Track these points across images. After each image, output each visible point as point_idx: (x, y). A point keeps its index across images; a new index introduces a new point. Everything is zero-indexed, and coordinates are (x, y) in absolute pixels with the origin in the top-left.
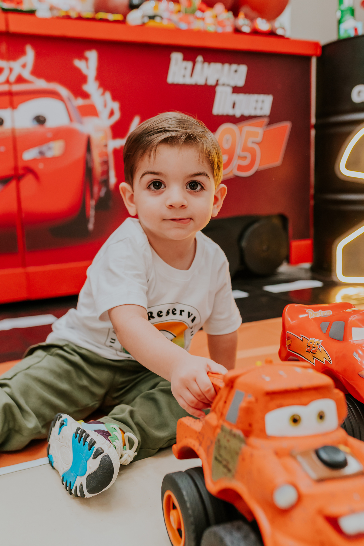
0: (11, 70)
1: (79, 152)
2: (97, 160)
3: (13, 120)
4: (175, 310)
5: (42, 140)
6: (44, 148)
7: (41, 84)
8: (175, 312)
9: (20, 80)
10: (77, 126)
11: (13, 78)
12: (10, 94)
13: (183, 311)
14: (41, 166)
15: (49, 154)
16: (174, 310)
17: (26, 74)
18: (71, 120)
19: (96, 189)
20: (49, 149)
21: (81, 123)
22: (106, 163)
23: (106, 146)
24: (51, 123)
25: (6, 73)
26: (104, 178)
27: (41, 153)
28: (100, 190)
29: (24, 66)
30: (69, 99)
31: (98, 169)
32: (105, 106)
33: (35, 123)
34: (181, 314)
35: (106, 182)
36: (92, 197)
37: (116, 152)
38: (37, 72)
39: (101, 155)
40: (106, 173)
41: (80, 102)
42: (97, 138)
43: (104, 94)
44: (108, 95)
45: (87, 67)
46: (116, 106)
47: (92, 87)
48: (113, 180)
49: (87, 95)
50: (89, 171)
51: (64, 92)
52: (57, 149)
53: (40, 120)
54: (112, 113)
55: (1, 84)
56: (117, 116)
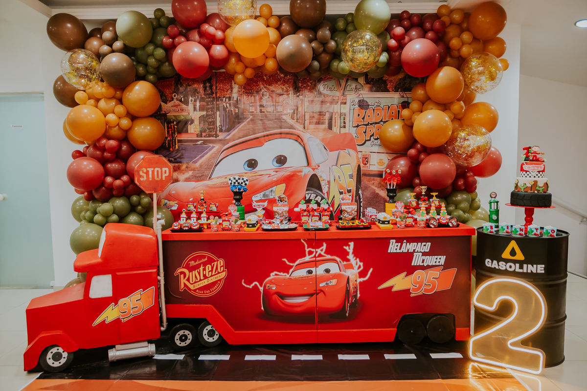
0: (316, 252)
1: (344, 283)
2: (352, 286)
3: (316, 272)
5: (329, 279)
6: (328, 282)
7: (329, 257)
9: (320, 255)
10: (343, 273)
11: (317, 255)
12: (315, 261)
14: (326, 289)
15: (330, 285)
17: (322, 253)
18: (340, 271)
20: (330, 282)
21: (345, 272)
22: (356, 288)
23: (356, 281)
24: (332, 272)
25: (315, 253)
26: (355, 294)
27: (327, 284)
28: (352, 299)
29: (322, 250)
30: (340, 262)
31: (352, 290)
32: (357, 264)
33: (325, 272)
35: (356, 296)
36: (348, 302)
37: (360, 283)
38: (327, 252)
39: (353, 285)
40: (356, 292)
41: (345, 263)
42: (352, 278)
43: (356, 259)
44: (358, 259)
45: (349, 249)
46: (362, 264)
47: (351, 257)
48: (359, 295)
49: (348, 260)
50: (348, 291)
51: (338, 259)
52: (334, 282)
53: (327, 271)
54: (360, 267)
55: (312, 258)
56: (362, 268)
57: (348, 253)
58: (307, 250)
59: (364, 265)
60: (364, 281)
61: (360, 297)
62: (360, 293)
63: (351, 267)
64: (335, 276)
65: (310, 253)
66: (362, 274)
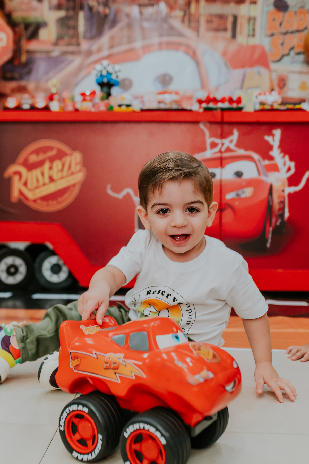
0: (223, 144)
1: (264, 195)
2: (276, 200)
3: (221, 175)
4: (165, 292)
5: (240, 187)
6: (240, 192)
7: (242, 152)
8: (163, 294)
9: (228, 150)
10: (263, 178)
11: (223, 149)
12: (221, 158)
13: (171, 295)
14: (237, 203)
15: (243, 196)
16: (163, 292)
17: (232, 146)
18: (259, 174)
19: (274, 220)
20: (243, 192)
21: (266, 176)
22: (282, 202)
23: (283, 191)
24: (246, 176)
25: (220, 146)
26: (281, 212)
27: (238, 195)
28: (276, 221)
29: (231, 142)
30: (259, 161)
31: (276, 206)
32: (284, 165)
33: (235, 176)
34: (167, 297)
35: (282, 215)
36: (270, 225)
37: (290, 195)
38: (239, 145)
39: (279, 197)
40: (282, 209)
41: (267, 162)
42: (277, 186)
43: (284, 157)
44: (287, 158)
45: (274, 140)
46: (292, 164)
47: (276, 153)
48: (287, 214)
49: (271, 158)
50: (269, 207)
51: (256, 156)
52: (248, 192)
53: (239, 174)
54: (289, 169)
55: (216, 153)
56: (293, 171)
57: (271, 147)
58: (209, 140)
59: (296, 167)
60: (296, 193)
61: (289, 218)
62: (290, 211)
63: (275, 168)
64: (251, 183)
65: (214, 145)
66: (293, 181)
